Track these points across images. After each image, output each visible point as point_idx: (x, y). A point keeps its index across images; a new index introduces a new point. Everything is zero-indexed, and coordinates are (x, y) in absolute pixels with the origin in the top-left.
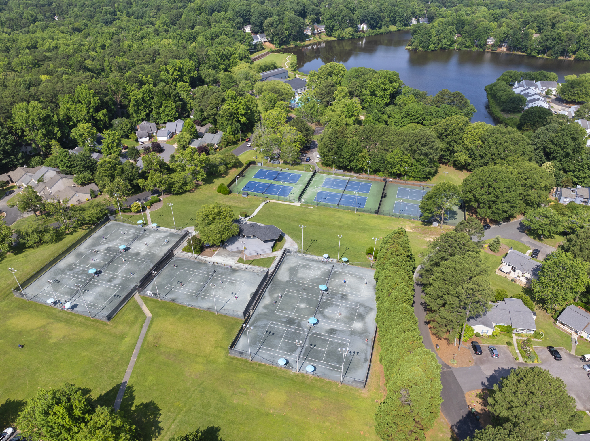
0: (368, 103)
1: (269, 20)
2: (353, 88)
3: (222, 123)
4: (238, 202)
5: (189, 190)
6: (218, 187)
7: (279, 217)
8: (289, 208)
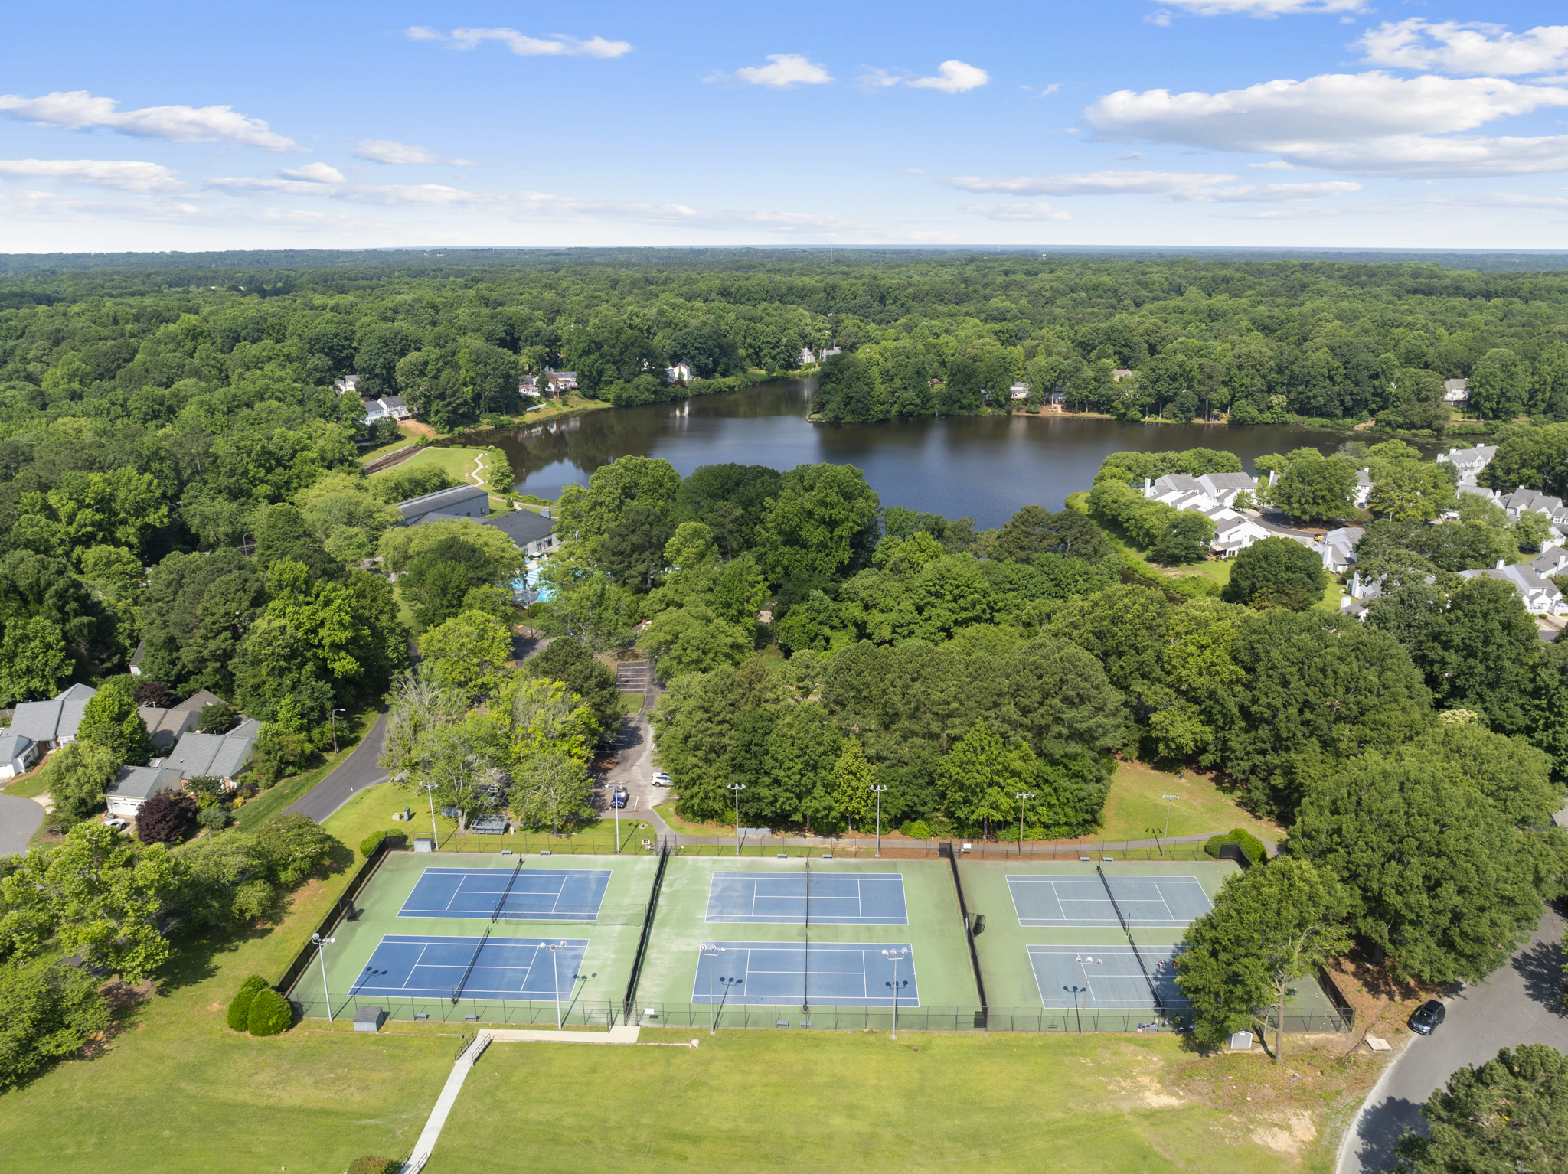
0: (779, 569)
1: (413, 356)
2: (723, 526)
3: (256, 688)
4: (334, 1081)
5: (74, 1048)
6: (231, 1001)
7: (556, 1140)
8: (593, 1070)
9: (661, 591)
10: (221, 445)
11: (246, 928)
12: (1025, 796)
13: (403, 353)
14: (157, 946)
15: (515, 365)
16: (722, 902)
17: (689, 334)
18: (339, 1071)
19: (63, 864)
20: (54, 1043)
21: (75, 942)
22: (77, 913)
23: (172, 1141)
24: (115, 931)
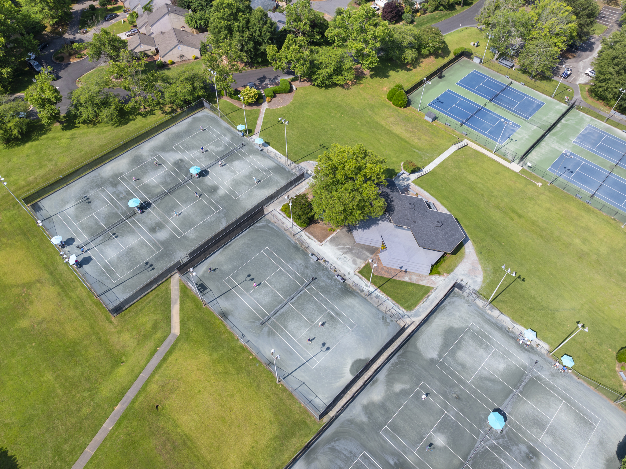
5: (342, 83)
6: (390, 89)
7: (472, 189)
8: (497, 173)
11: (403, 66)
14: (374, 59)
18: (414, 130)
19: (356, 17)
20: (337, 79)
21: (352, 48)
22: (355, 37)
23: (359, 126)
24: (364, 49)
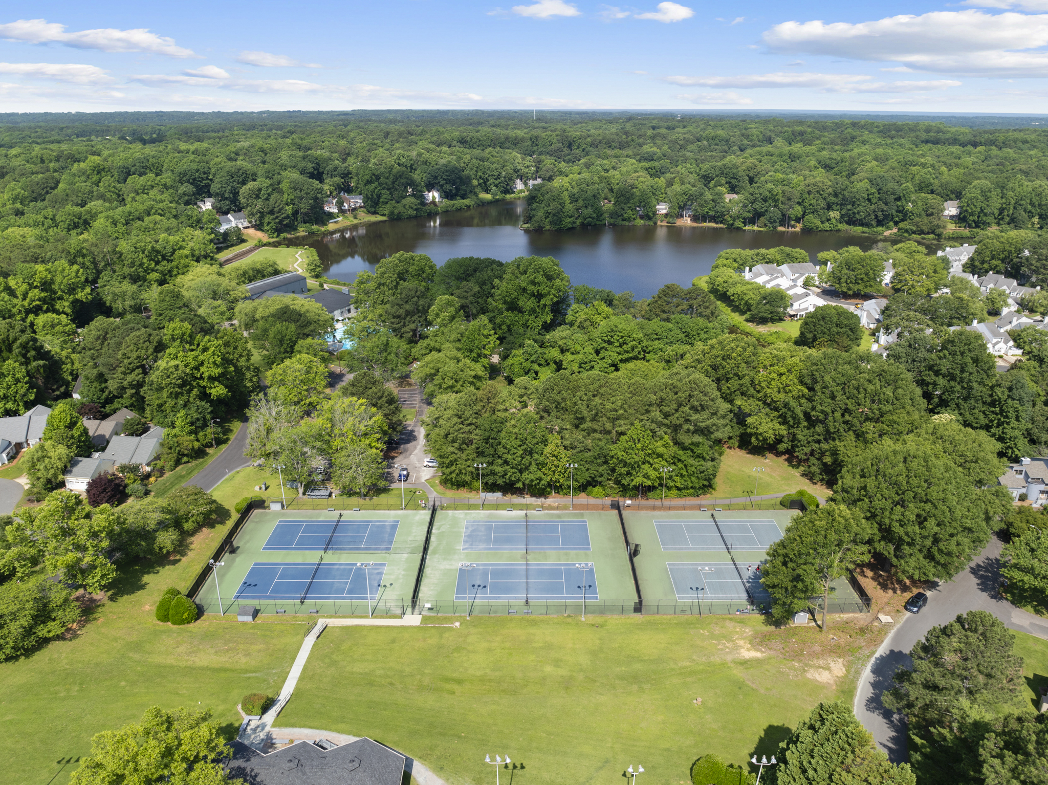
0: (504, 327)
1: (251, 185)
2: (466, 298)
3: (160, 406)
4: (228, 651)
5: (59, 633)
6: (158, 604)
7: (371, 684)
8: (393, 641)
9: (426, 341)
10: (124, 246)
11: (163, 559)
12: (665, 470)
13: (244, 183)
14: (107, 569)
15: (321, 191)
16: (472, 538)
17: (439, 169)
18: (231, 645)
19: (45, 517)
20: (46, 630)
21: (55, 567)
22: (55, 548)
23: (127, 688)
24: (80, 560)
